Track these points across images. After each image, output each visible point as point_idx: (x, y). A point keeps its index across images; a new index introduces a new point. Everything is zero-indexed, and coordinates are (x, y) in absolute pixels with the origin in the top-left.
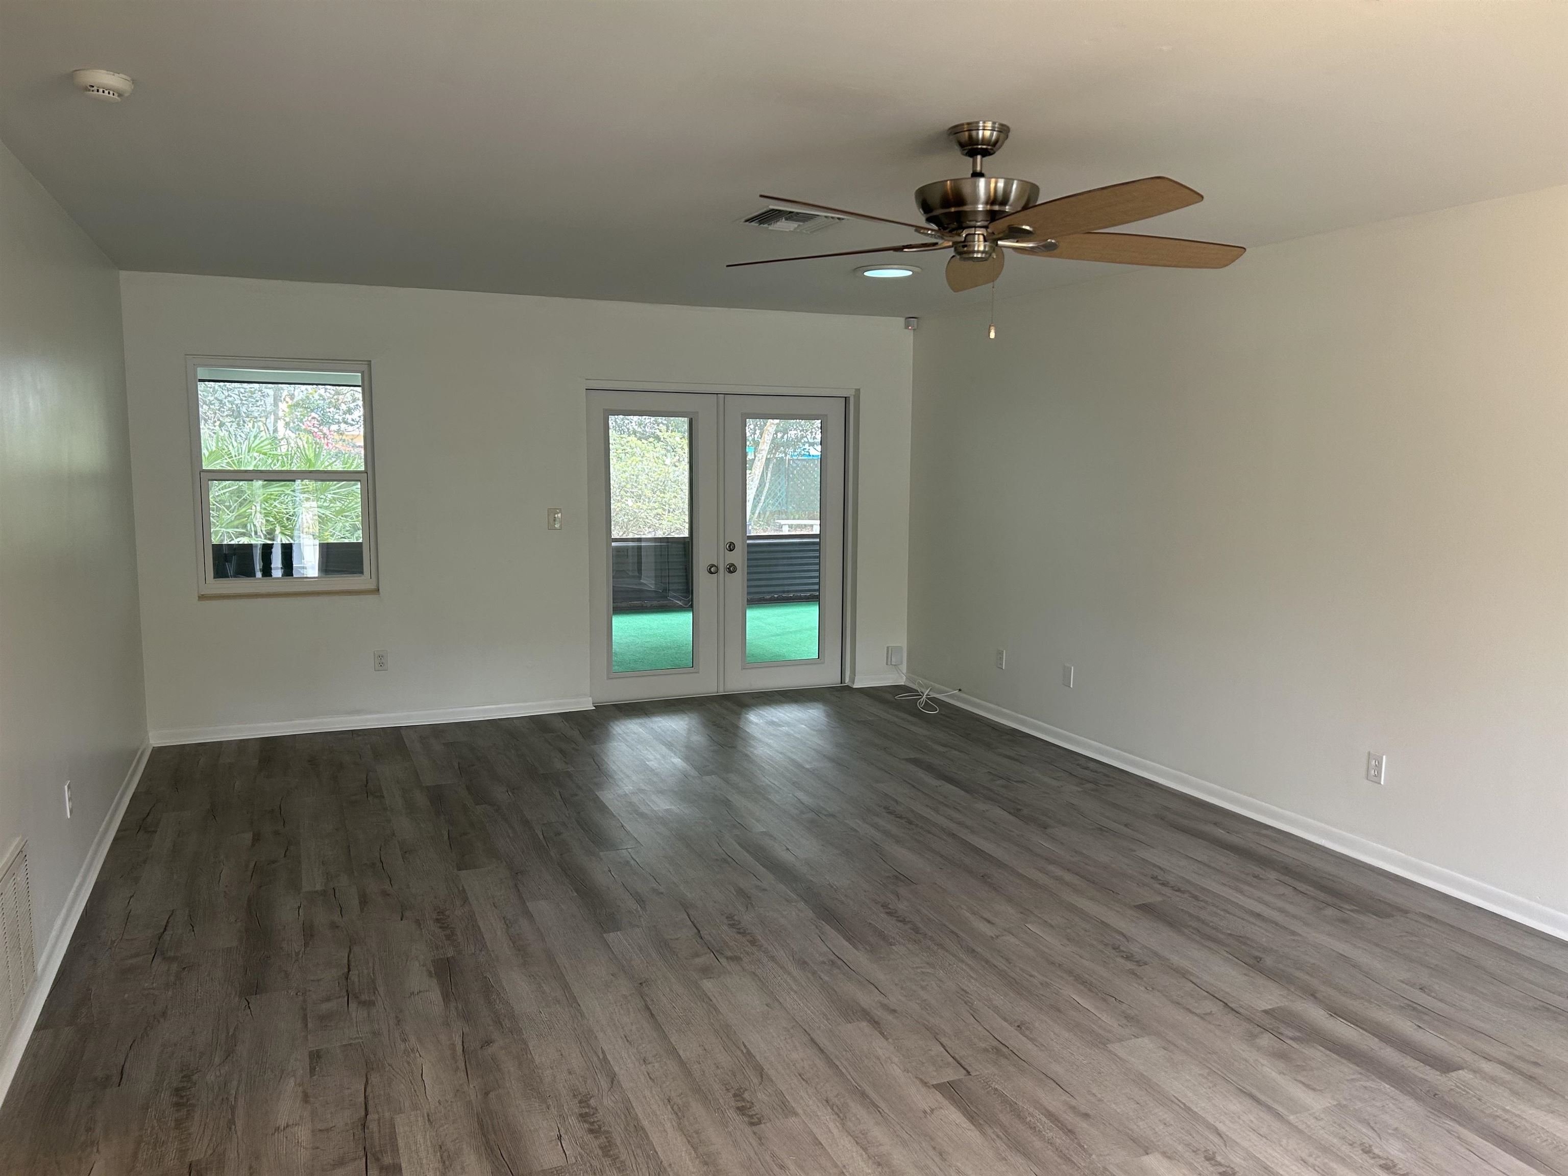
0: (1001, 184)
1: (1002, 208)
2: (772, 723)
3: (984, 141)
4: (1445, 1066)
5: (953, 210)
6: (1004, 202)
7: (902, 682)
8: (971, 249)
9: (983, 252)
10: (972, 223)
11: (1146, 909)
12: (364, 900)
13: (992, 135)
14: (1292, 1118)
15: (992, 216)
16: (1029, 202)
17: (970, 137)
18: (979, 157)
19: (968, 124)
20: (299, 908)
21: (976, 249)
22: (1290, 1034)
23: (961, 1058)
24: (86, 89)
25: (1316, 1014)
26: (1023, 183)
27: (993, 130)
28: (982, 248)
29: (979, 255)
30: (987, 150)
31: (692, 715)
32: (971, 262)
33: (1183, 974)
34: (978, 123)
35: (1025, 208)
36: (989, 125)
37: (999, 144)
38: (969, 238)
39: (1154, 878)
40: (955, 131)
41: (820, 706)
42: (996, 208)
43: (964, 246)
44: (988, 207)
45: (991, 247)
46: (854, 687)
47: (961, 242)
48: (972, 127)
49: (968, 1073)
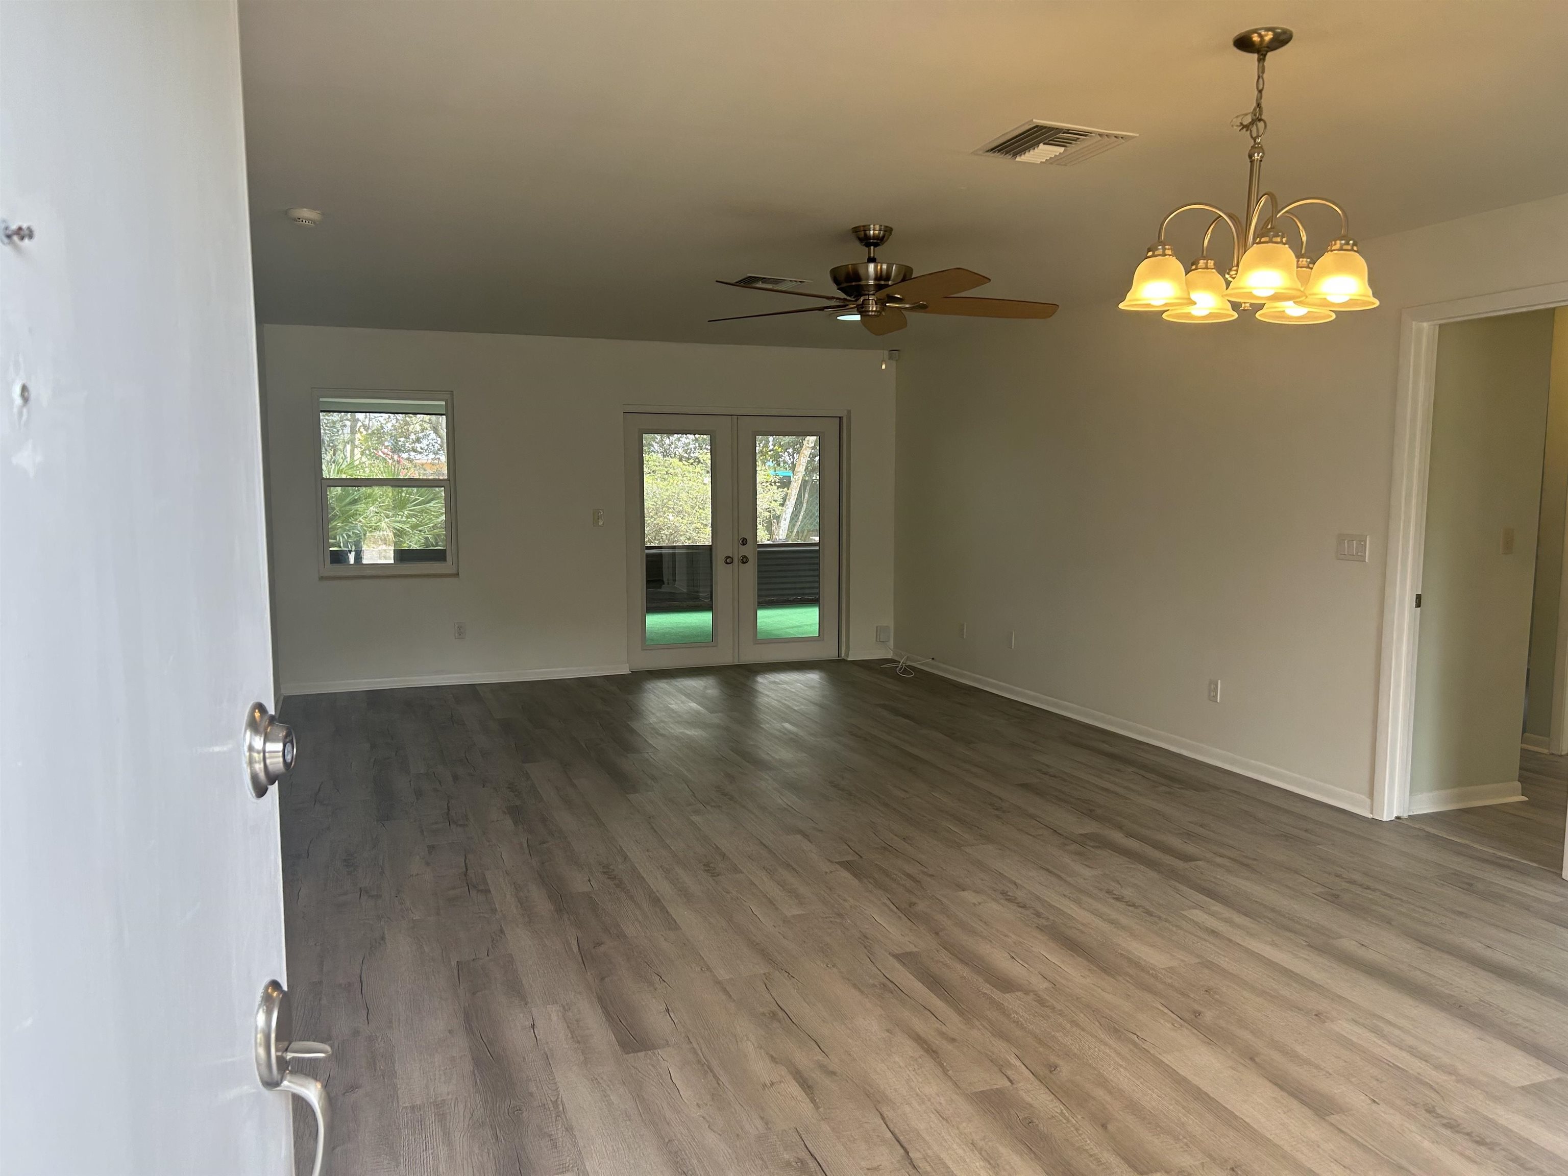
0: (885, 267)
1: (886, 283)
2: (775, 682)
3: (875, 237)
4: (1187, 858)
5: (854, 284)
6: (888, 278)
7: (890, 655)
8: (867, 309)
9: (875, 311)
10: (866, 292)
11: (1025, 786)
12: (456, 778)
13: (880, 233)
14: (1069, 879)
15: (879, 288)
16: (906, 275)
17: (865, 235)
18: (872, 247)
19: (864, 226)
20: (410, 781)
21: (870, 309)
22: (1091, 844)
23: (859, 851)
24: (295, 220)
25: (1118, 837)
26: (900, 267)
27: (880, 230)
28: (874, 309)
29: (873, 314)
30: (878, 241)
31: (711, 678)
32: (868, 317)
33: (1032, 817)
34: (869, 225)
35: (904, 280)
36: (877, 227)
37: (885, 239)
38: (866, 302)
39: (1039, 770)
40: (856, 230)
41: (817, 672)
42: (882, 282)
43: (863, 308)
44: (877, 282)
45: (880, 308)
46: (849, 659)
47: (861, 305)
48: (866, 228)
49: (861, 857)
